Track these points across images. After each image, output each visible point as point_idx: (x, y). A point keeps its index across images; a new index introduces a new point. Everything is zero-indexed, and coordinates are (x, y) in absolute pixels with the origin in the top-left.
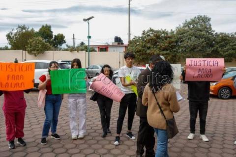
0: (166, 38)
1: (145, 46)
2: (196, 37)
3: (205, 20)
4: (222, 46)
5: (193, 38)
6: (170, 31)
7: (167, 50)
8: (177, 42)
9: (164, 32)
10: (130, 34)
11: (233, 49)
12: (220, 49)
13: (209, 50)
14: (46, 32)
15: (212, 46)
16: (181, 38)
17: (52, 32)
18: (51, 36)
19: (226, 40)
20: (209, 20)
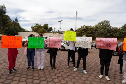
0: (90, 29)
1: (82, 32)
2: (103, 29)
3: (107, 22)
4: (115, 33)
5: (102, 29)
6: (92, 26)
7: (91, 34)
8: (95, 31)
9: (90, 27)
10: (76, 27)
11: (120, 34)
12: (113, 34)
13: (109, 34)
14: (46, 26)
15: (110, 33)
16: (97, 29)
17: (48, 26)
18: (48, 28)
19: (117, 30)
20: (109, 22)
